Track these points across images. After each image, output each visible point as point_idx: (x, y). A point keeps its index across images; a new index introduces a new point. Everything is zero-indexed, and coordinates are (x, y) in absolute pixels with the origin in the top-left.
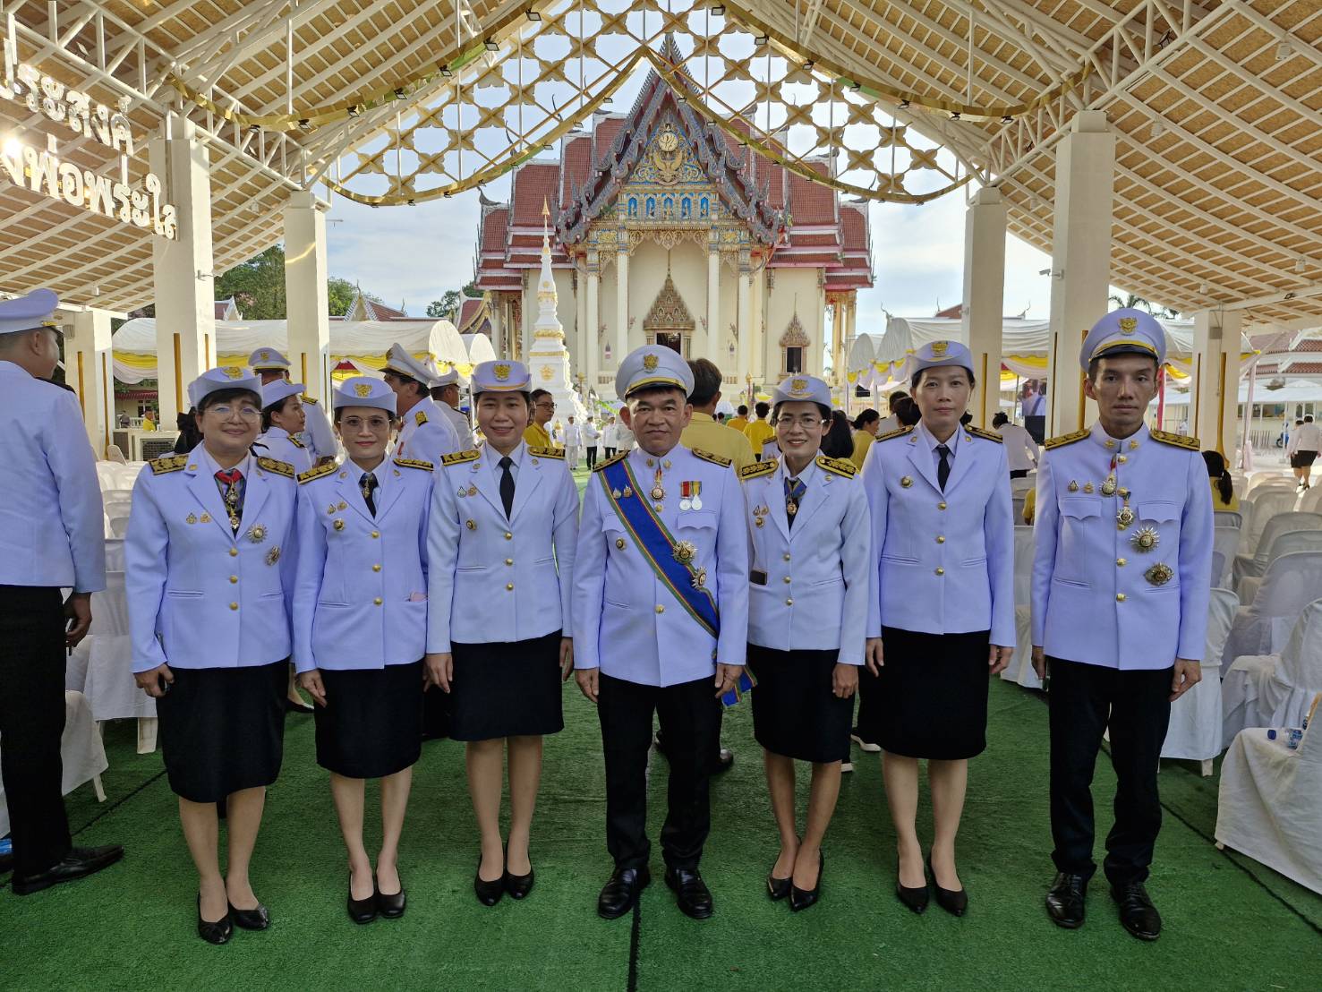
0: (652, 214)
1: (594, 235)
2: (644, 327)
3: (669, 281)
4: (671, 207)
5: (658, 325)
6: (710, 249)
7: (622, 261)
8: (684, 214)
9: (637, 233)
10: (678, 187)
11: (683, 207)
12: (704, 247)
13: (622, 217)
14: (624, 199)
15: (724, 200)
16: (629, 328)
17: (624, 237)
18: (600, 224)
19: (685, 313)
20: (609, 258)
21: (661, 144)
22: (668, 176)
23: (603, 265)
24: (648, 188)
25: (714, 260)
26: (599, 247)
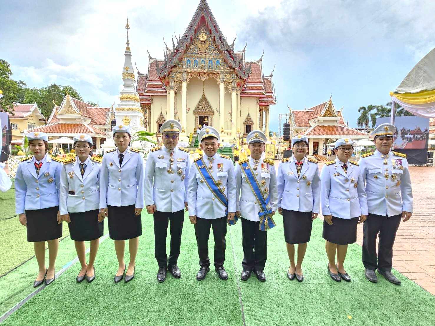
0: (197, 66)
1: (172, 74)
2: (194, 113)
3: (204, 95)
4: (204, 63)
5: (200, 112)
6: (220, 81)
7: (184, 85)
8: (210, 67)
9: (190, 74)
10: (207, 56)
11: (209, 64)
12: (218, 80)
13: (184, 67)
14: (185, 60)
15: (225, 61)
16: (187, 112)
17: (185, 75)
18: (175, 70)
19: (210, 107)
20: (179, 84)
21: (200, 38)
22: (203, 51)
23: (177, 87)
24: (195, 55)
25: (222, 86)
26: (175, 79)
